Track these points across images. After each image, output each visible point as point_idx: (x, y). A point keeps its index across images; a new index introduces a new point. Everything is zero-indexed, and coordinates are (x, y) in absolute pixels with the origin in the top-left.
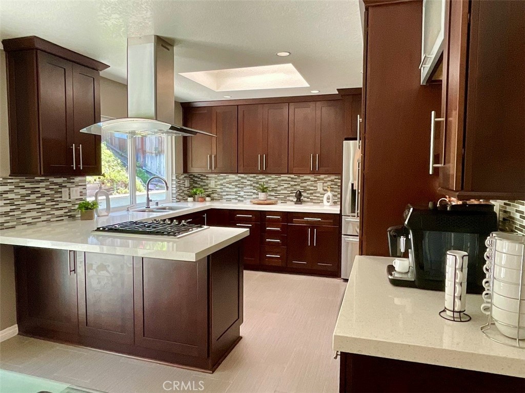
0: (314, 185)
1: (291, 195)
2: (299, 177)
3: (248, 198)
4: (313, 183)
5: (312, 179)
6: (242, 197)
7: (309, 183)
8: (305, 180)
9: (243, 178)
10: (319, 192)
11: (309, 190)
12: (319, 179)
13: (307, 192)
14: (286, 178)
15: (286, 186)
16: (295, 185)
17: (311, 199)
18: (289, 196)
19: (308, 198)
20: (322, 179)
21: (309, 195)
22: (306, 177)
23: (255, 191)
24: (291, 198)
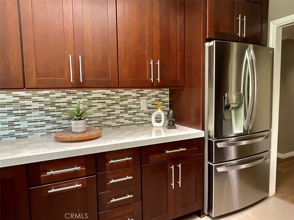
0: (137, 102)
1: (108, 118)
2: (117, 92)
3: (37, 132)
4: (135, 99)
5: (134, 95)
6: (24, 130)
7: (130, 100)
8: (126, 96)
9: (23, 98)
10: (142, 111)
11: (131, 109)
12: (142, 95)
13: (129, 112)
14: (100, 96)
15: (100, 106)
16: (113, 104)
17: (135, 121)
18: (105, 120)
19: (130, 119)
20: (146, 95)
21: (132, 116)
22: (127, 93)
23: (49, 118)
24: (108, 123)
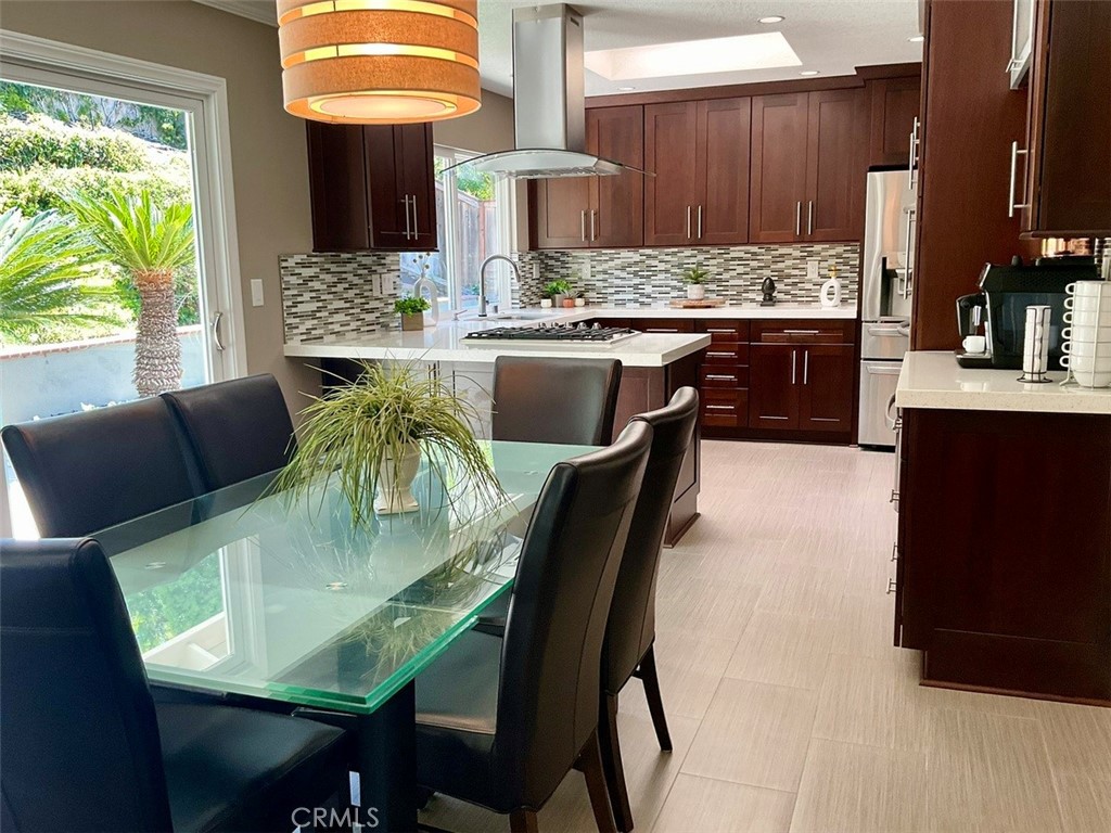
0: (800, 266)
1: (751, 288)
2: (768, 249)
3: (661, 299)
4: (798, 261)
5: (797, 253)
6: (649, 296)
7: (789, 263)
8: (782, 256)
9: (649, 256)
10: (810, 281)
11: (789, 276)
12: (811, 254)
13: (786, 280)
14: (742, 255)
15: (741, 270)
16: (760, 268)
17: (794, 295)
18: (746, 291)
19: (787, 294)
20: (818, 253)
21: (789, 287)
22: (783, 250)
23: (675, 283)
24: (751, 296)
